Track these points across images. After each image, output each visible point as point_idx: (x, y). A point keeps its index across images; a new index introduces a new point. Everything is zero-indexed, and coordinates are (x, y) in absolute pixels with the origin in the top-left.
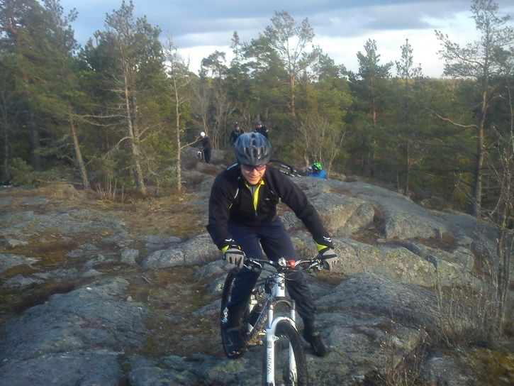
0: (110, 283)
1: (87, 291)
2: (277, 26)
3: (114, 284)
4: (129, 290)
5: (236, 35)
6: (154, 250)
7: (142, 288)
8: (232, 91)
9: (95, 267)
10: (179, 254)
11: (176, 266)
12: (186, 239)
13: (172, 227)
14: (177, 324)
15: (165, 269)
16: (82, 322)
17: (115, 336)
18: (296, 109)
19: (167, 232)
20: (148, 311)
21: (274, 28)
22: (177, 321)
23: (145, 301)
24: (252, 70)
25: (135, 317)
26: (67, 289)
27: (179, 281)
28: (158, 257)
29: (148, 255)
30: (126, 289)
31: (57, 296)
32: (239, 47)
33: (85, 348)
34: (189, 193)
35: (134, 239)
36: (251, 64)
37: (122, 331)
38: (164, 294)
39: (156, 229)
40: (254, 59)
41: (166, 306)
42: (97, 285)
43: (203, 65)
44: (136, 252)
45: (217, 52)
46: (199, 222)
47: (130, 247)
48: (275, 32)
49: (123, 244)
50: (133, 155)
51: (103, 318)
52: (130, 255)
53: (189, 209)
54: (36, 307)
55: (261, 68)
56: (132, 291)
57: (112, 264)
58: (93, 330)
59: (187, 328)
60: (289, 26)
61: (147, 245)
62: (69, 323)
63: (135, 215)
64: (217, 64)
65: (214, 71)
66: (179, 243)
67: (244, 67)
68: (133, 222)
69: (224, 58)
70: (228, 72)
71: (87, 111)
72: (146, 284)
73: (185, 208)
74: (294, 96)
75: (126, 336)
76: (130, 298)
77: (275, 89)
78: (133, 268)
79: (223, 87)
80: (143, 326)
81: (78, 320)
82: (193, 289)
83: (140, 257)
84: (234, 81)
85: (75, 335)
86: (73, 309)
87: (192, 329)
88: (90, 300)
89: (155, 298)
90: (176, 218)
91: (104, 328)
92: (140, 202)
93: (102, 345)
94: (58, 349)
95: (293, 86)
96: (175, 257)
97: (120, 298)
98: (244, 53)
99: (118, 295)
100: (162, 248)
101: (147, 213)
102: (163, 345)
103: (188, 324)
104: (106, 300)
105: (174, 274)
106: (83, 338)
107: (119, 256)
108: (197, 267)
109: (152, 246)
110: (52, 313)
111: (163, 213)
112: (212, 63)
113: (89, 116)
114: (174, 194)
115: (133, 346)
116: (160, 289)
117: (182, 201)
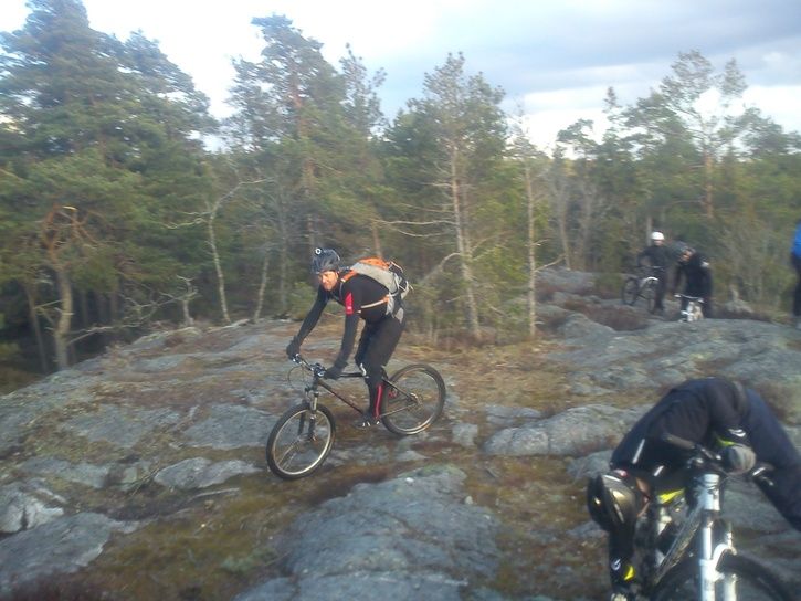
0: (438, 473)
1: (407, 483)
2: (681, 76)
3: (444, 476)
4: (468, 486)
5: (611, 93)
6: (501, 428)
7: (486, 485)
8: (604, 180)
9: (415, 447)
10: (540, 436)
11: (537, 455)
12: (550, 414)
13: (525, 392)
14: (544, 547)
15: (518, 458)
16: (403, 530)
17: (453, 557)
18: (716, 207)
19: (517, 401)
20: (498, 522)
21: (677, 79)
22: (544, 542)
23: (493, 506)
24: (638, 147)
25: (480, 531)
26: (377, 478)
27: (543, 479)
28: (509, 439)
29: (492, 435)
30: (462, 484)
31: (364, 486)
32: (616, 111)
33: (412, 570)
34: (548, 340)
35: (469, 408)
36: (637, 138)
37: (463, 549)
38: (520, 497)
39: (501, 394)
40: (642, 130)
41: (526, 516)
42: (420, 474)
43: (560, 140)
44: (474, 429)
45: (581, 120)
46: (568, 387)
47: (465, 419)
48: (679, 85)
49: (452, 414)
50: (463, 280)
51: (434, 527)
52: (466, 432)
53: (550, 367)
54: (337, 500)
55: (653, 143)
56: (471, 489)
57: (439, 446)
58: (419, 544)
59: (562, 554)
60: (702, 75)
61: (489, 418)
62: (386, 530)
63: (468, 372)
64: (581, 138)
65: (576, 149)
66: (539, 419)
67: (626, 143)
68: (465, 381)
69: (591, 128)
70: (598, 149)
71: (397, 215)
72: (493, 480)
73: (543, 364)
74: (710, 187)
75: (470, 558)
76: (469, 500)
77: (679, 176)
78: (470, 452)
79: (590, 173)
80: (493, 544)
81: (399, 526)
82: (565, 493)
83: (480, 437)
84: (607, 163)
85: (395, 548)
86: (390, 509)
87: (569, 557)
88: (412, 499)
89: (508, 503)
90: (530, 378)
91: (436, 543)
92: (474, 352)
93: (434, 568)
94: (374, 566)
95: (710, 171)
96: (534, 440)
97: (455, 497)
98: (626, 120)
99: (451, 493)
100: (514, 425)
101: (485, 369)
102: (525, 577)
103: (562, 548)
104: (435, 499)
105: (534, 467)
106: (408, 554)
107: (449, 433)
108: (570, 459)
109: (496, 420)
110: (361, 512)
111: (510, 370)
112: (573, 137)
113: (400, 222)
114: (524, 341)
115: (480, 575)
116: (514, 489)
117: (537, 353)
